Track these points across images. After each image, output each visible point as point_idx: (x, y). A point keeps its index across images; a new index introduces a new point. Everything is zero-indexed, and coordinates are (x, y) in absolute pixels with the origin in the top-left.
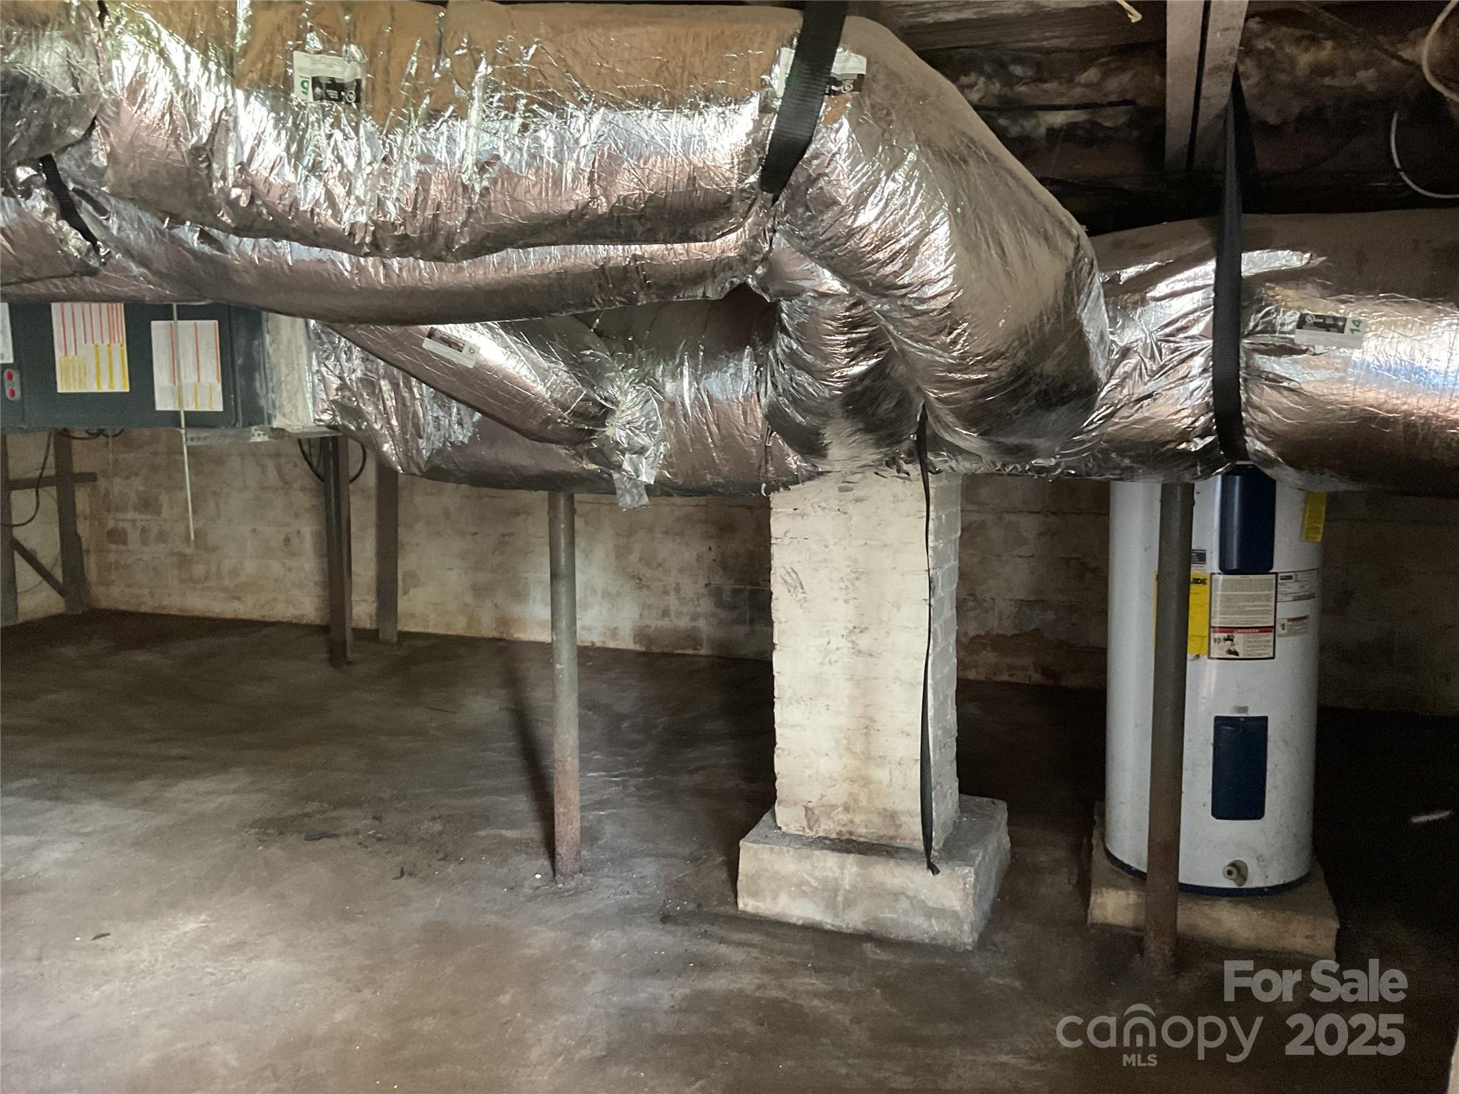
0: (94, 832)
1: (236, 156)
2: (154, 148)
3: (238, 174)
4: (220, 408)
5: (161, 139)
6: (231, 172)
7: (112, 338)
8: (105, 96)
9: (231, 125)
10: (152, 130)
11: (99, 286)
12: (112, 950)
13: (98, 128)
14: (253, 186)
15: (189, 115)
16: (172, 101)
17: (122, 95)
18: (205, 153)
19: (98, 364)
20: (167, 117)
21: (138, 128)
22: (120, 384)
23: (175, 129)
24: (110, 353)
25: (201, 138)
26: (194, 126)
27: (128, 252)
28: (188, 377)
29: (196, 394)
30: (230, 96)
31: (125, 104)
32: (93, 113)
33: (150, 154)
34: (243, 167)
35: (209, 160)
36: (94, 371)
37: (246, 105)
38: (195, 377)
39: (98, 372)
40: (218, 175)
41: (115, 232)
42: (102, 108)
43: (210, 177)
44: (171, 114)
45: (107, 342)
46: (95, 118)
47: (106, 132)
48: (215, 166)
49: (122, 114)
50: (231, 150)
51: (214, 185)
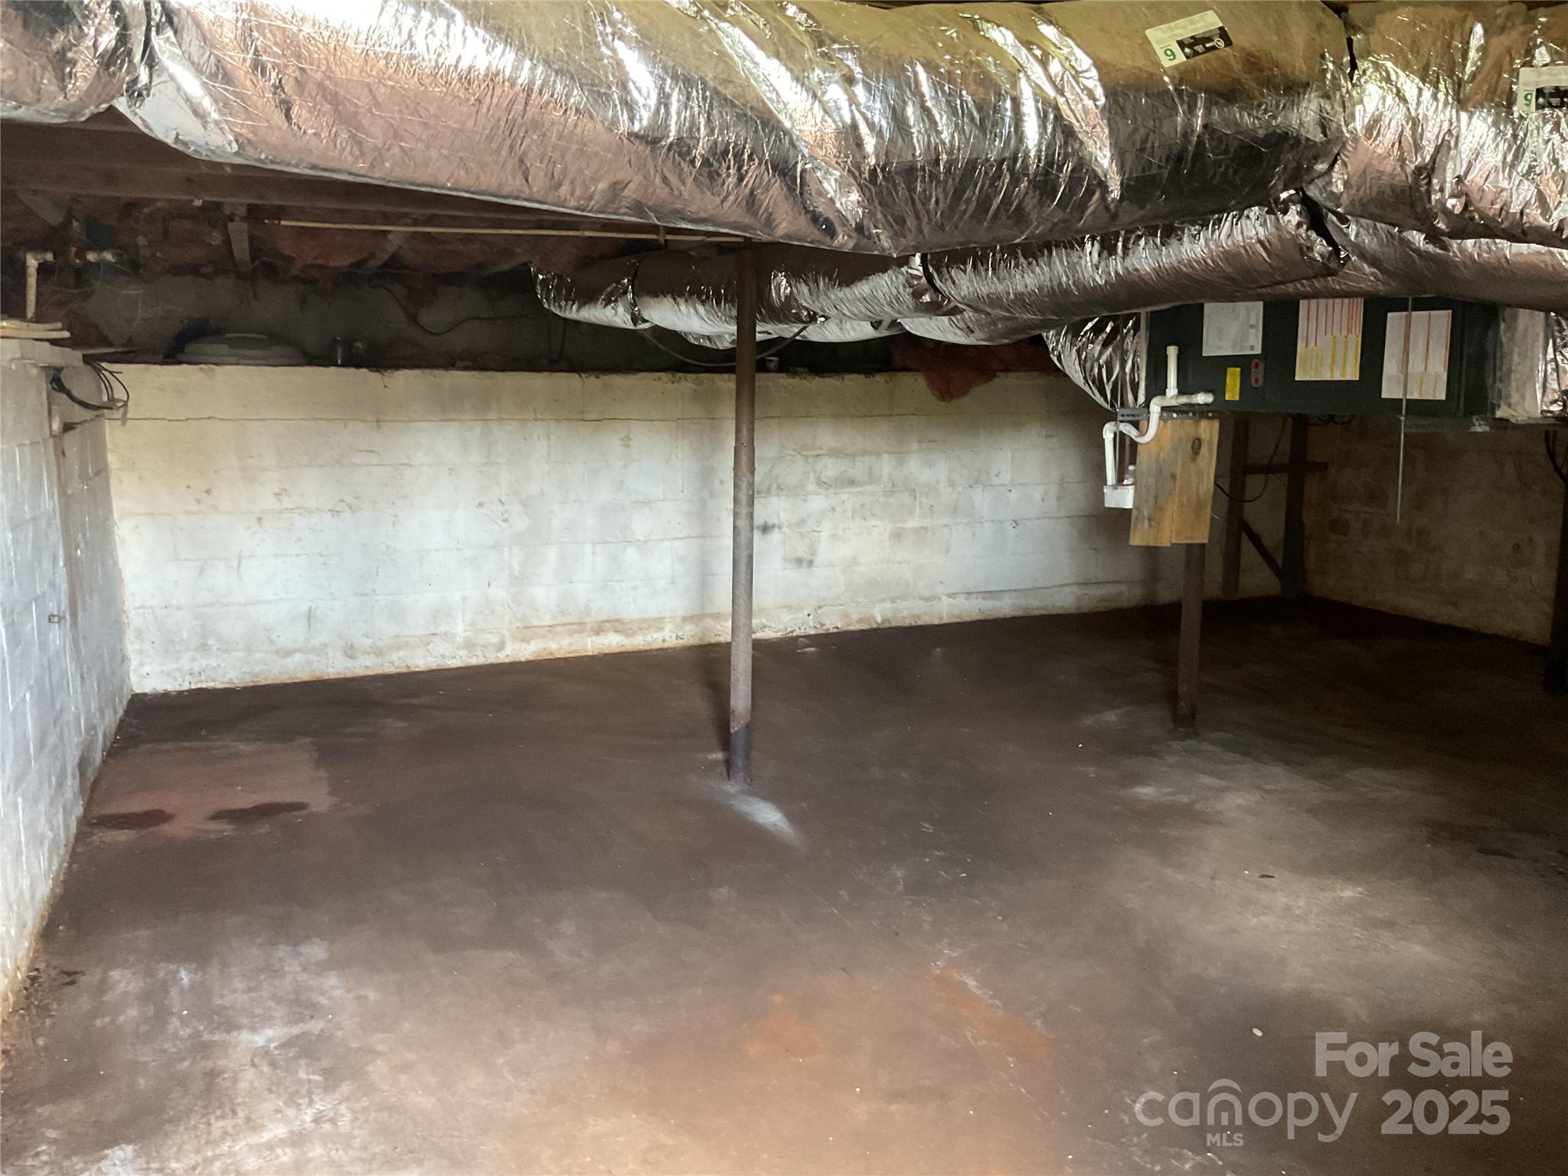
0: (1274, 791)
1: (1454, 171)
2: (1382, 173)
3: (1454, 186)
4: (1443, 397)
5: (1390, 165)
6: (1448, 185)
7: (1349, 331)
8: (1348, 135)
9: (1452, 144)
10: (1382, 158)
11: (1339, 283)
12: (1274, 890)
13: (1339, 162)
14: (1467, 195)
15: (1415, 141)
16: (1402, 132)
17: (1361, 133)
18: (1427, 171)
19: (1334, 355)
20: (1397, 144)
21: (1372, 158)
22: (1352, 373)
23: (1402, 153)
24: (1346, 343)
25: (1424, 159)
26: (1418, 148)
27: (1363, 255)
28: (1416, 366)
29: (1422, 383)
30: (1454, 120)
31: (1363, 139)
32: (1336, 151)
33: (1379, 178)
34: (1460, 180)
35: (1429, 177)
36: (1329, 361)
37: (1469, 124)
38: (1423, 367)
39: (1333, 362)
40: (1437, 188)
41: (1353, 238)
42: (1344, 146)
43: (1429, 193)
44: (1400, 142)
45: (1345, 333)
46: (1338, 154)
47: (1345, 164)
48: (1435, 181)
49: (1359, 148)
50: (1450, 166)
51: (1433, 197)
